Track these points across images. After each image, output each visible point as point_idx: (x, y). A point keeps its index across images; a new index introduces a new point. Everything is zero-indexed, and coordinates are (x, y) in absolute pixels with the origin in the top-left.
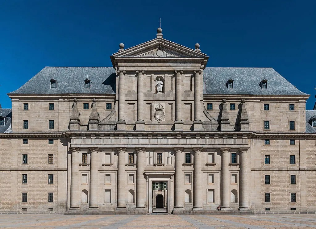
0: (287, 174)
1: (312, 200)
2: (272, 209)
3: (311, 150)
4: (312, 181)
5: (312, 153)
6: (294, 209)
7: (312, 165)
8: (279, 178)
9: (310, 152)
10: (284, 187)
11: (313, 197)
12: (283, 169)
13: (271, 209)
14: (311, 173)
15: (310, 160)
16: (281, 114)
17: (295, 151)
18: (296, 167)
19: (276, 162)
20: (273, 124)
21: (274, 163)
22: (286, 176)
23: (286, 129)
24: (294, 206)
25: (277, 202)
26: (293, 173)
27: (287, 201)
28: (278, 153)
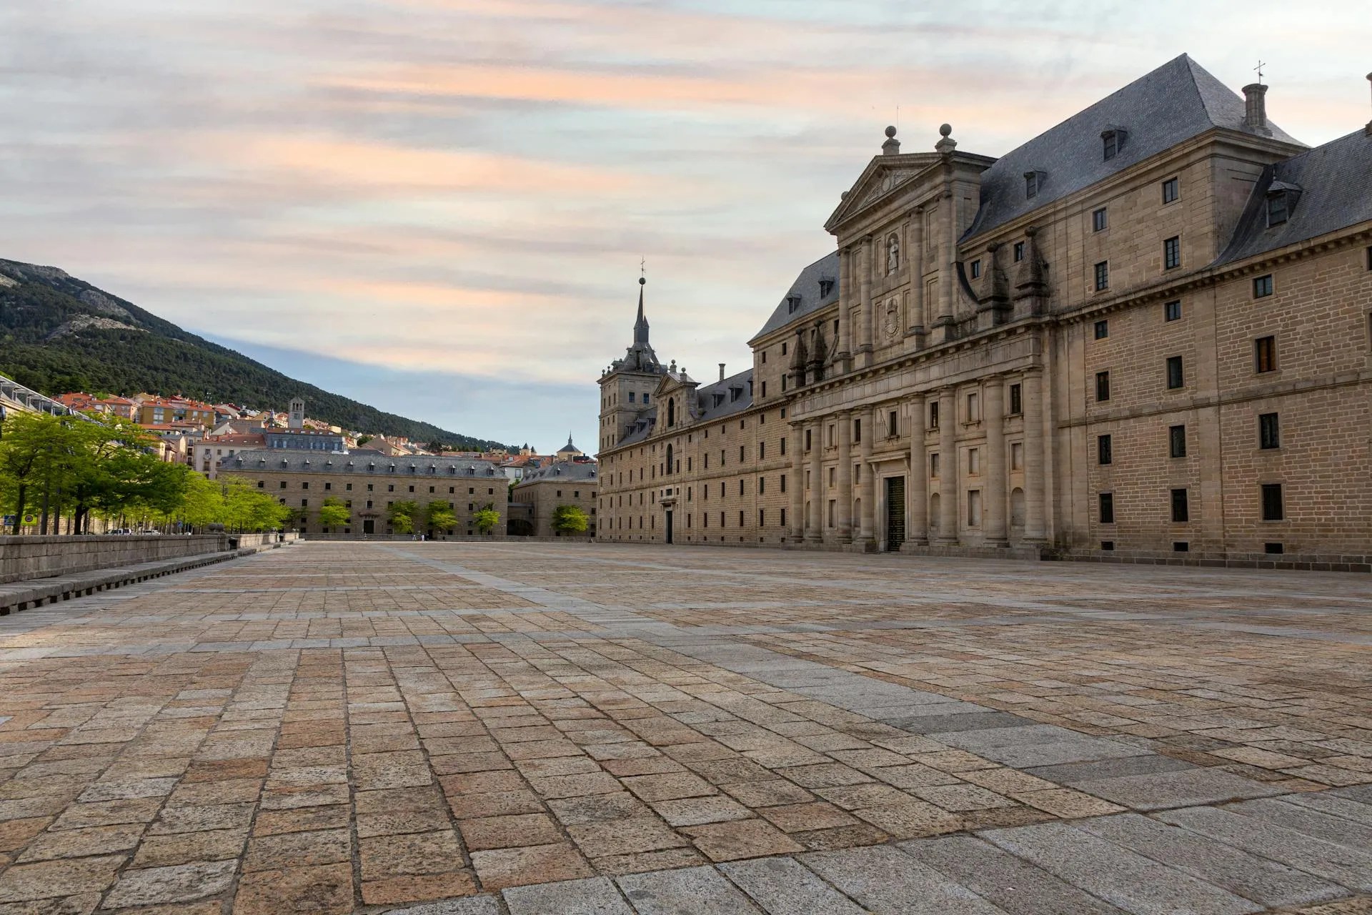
0: (1158, 424)
1: (1242, 515)
2: (1119, 545)
3: (1235, 325)
4: (1242, 442)
5: (1238, 336)
6: (1181, 547)
7: (1239, 381)
8: (1136, 440)
9: (1232, 331)
10: (1150, 470)
11: (1246, 501)
12: (1146, 411)
13: (1115, 546)
14: (1236, 413)
15: (1231, 363)
16: (1139, 227)
17: (1182, 342)
18: (1183, 397)
19: (1125, 389)
20: (1119, 266)
21: (1120, 393)
22: (1154, 432)
23: (1155, 273)
24: (1181, 536)
25: (1132, 523)
26: (1174, 419)
27: (1162, 518)
28: (1132, 359)
